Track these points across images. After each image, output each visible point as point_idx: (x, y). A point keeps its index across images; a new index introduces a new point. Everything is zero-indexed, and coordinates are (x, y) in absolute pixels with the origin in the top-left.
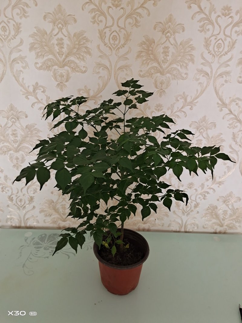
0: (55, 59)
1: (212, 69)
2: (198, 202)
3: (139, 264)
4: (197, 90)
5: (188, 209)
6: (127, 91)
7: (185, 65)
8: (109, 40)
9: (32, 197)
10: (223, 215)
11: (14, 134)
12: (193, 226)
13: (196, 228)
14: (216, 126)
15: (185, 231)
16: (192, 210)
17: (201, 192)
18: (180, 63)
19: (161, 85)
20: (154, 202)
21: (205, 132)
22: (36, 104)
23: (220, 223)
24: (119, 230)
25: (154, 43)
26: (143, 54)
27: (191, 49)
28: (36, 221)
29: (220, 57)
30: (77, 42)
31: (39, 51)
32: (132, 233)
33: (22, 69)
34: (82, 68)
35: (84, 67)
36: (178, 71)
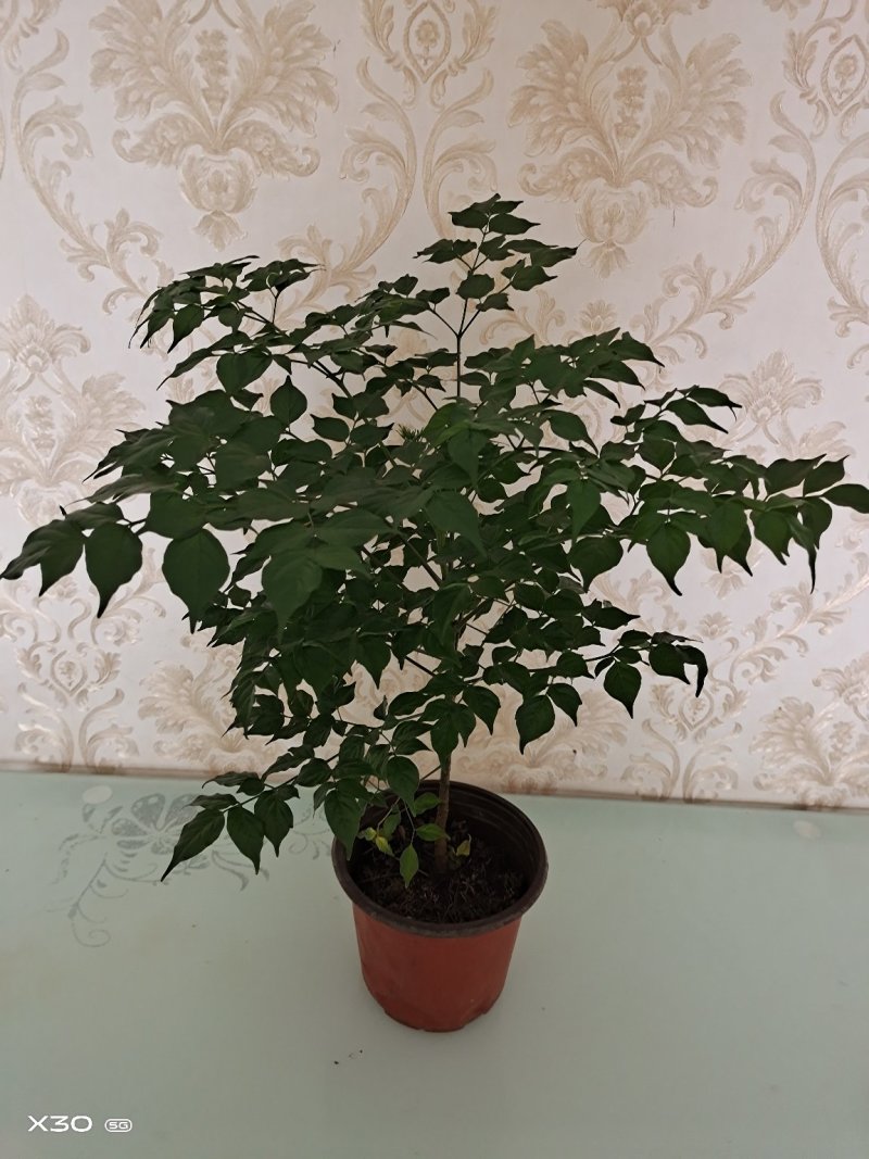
0: (192, 118)
1: (813, 162)
2: (738, 690)
3: (507, 920)
4: (752, 251)
5: (701, 715)
6: (474, 245)
7: (705, 145)
8: (407, 41)
9: (111, 657)
10: (835, 740)
11: (39, 415)
12: (717, 778)
13: (728, 787)
14: (822, 394)
15: (687, 796)
16: (716, 719)
17: (751, 650)
18: (685, 138)
19: (607, 225)
20: (568, 681)
21: (778, 418)
22: (121, 299)
23: (820, 771)
24: (430, 787)
25: (585, 52)
26: (540, 99)
27: (733, 82)
28: (127, 746)
29: (846, 113)
30: (279, 50)
31: (130, 84)
32: (482, 798)
33: (65, 158)
34: (298, 155)
35: (306, 150)
36: (677, 172)
